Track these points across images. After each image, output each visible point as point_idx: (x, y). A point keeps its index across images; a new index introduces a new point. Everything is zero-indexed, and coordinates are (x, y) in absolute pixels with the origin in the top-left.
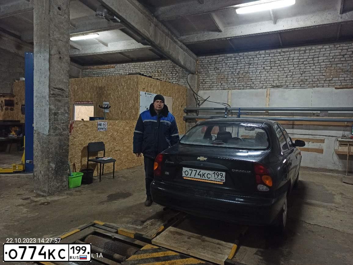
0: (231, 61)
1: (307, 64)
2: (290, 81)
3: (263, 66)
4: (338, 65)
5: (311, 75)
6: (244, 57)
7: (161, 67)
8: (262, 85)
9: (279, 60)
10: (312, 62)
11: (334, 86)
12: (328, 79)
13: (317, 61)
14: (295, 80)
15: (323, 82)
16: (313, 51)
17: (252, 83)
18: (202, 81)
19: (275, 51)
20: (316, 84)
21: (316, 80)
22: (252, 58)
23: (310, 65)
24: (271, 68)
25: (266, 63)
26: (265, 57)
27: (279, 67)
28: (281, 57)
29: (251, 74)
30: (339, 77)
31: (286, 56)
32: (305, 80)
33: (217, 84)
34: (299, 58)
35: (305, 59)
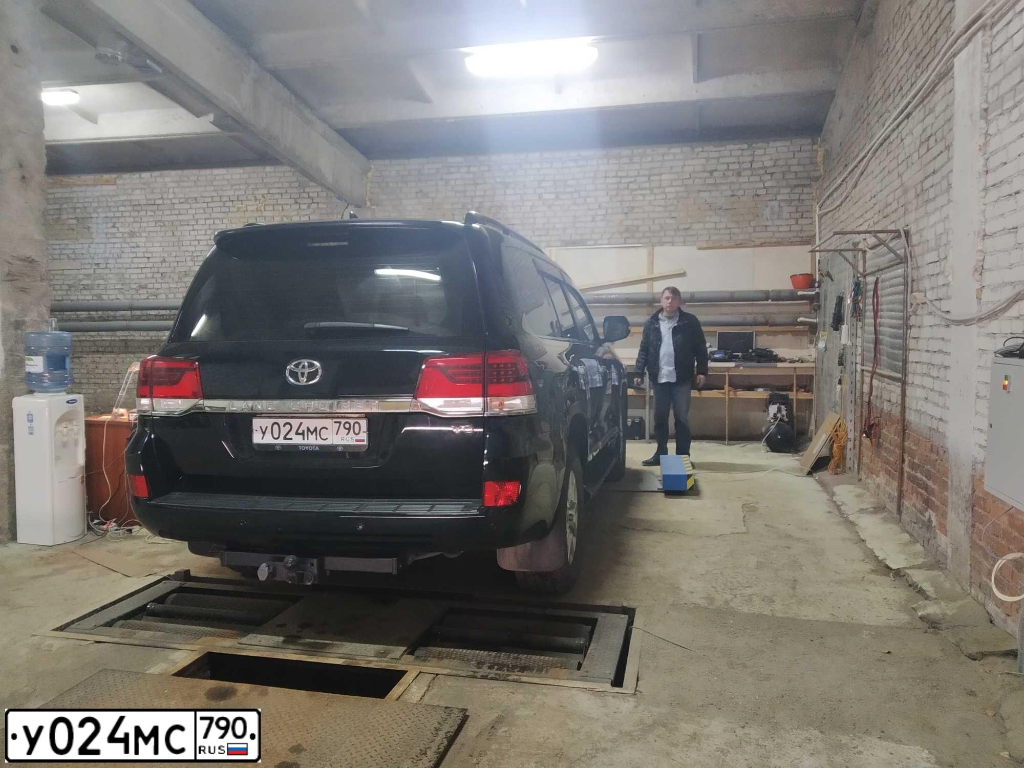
2: (602, 230)
4: (702, 194)
5: (645, 215)
7: (262, 186)
10: (647, 185)
11: (695, 242)
12: (682, 227)
13: (657, 184)
15: (672, 233)
16: (649, 159)
19: (565, 155)
20: (659, 239)
21: (658, 227)
22: (512, 170)
24: (557, 198)
26: (542, 168)
27: (576, 195)
28: (579, 170)
30: (705, 222)
31: (589, 168)
32: (634, 229)
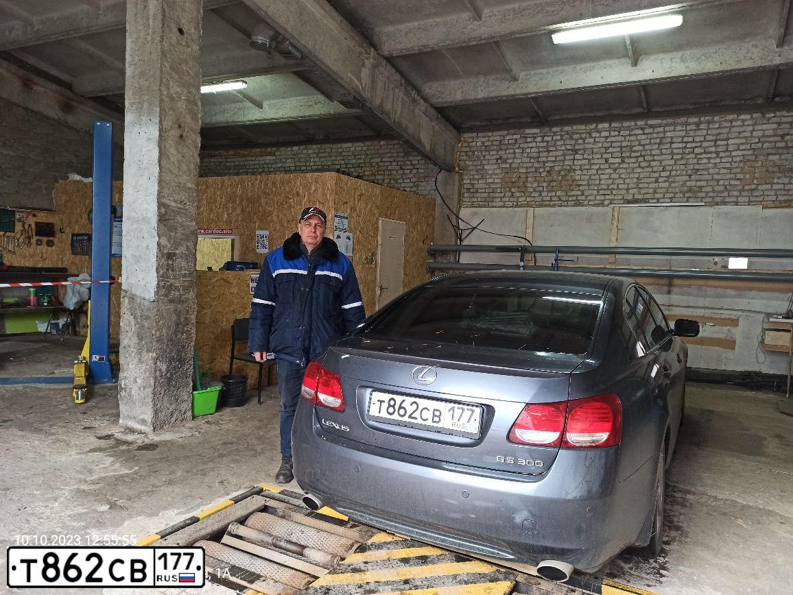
0: (534, 145)
1: (701, 154)
2: (665, 190)
3: (605, 156)
4: (771, 157)
5: (710, 177)
6: (562, 136)
7: (377, 156)
8: (602, 198)
9: (640, 145)
10: (713, 149)
11: (761, 202)
12: (747, 188)
13: (723, 148)
14: (675, 187)
15: (736, 193)
16: (717, 125)
17: (579, 193)
18: (469, 186)
19: (633, 123)
20: (722, 199)
21: (722, 188)
22: (582, 138)
23: (709, 156)
24: (623, 162)
25: (611, 150)
26: (610, 136)
27: (641, 159)
28: (645, 137)
29: (578, 172)
30: (772, 184)
31: (655, 135)
32: (697, 189)
33: (502, 195)
34: (686, 139)
35: (696, 142)
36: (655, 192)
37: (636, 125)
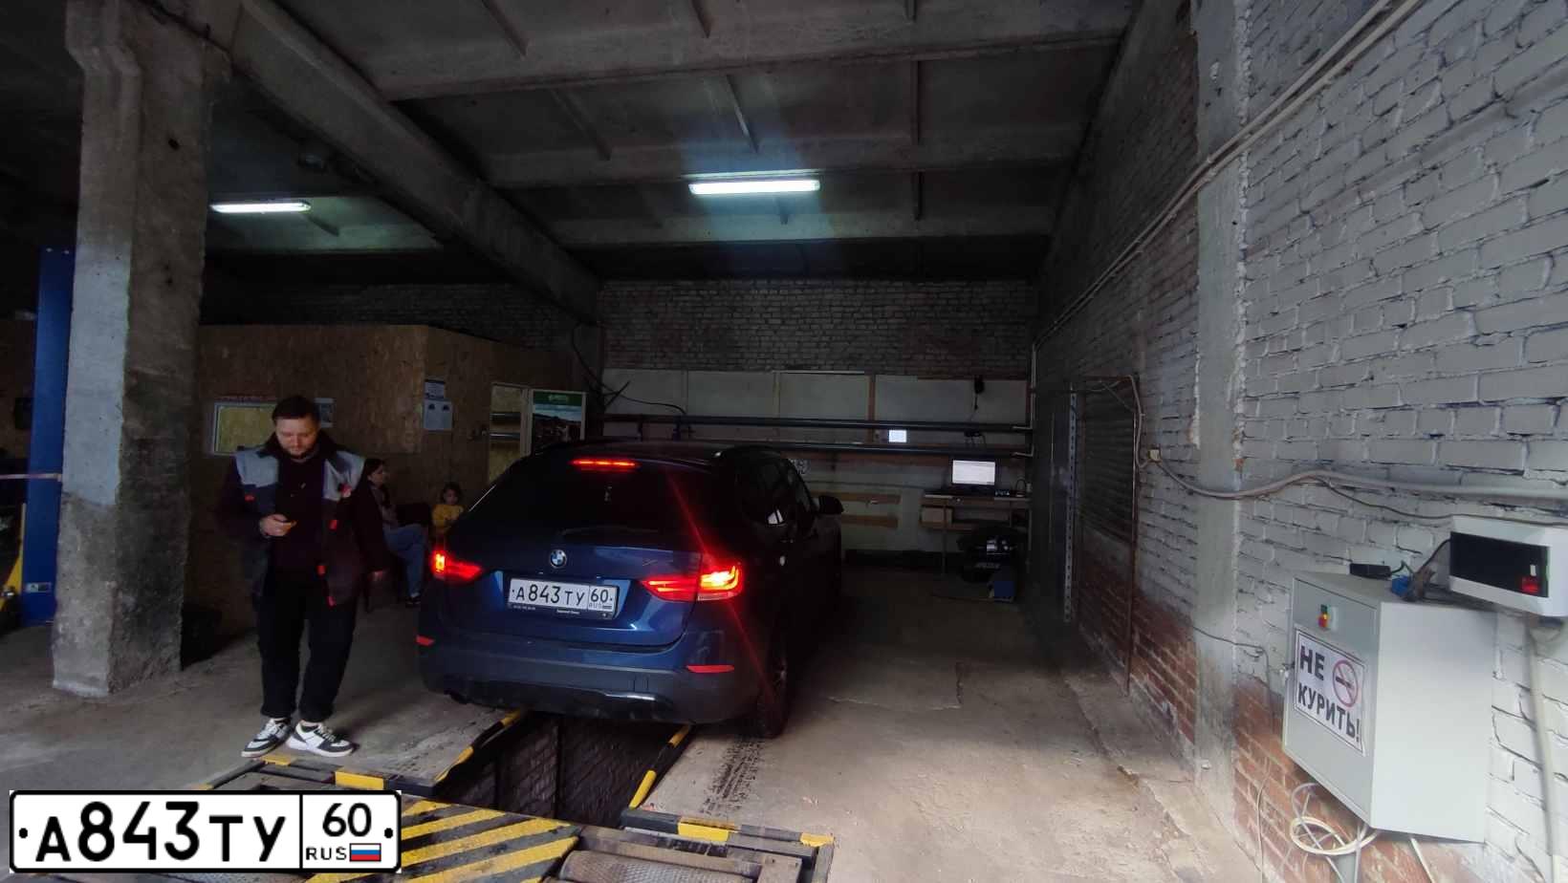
1: (859, 319)
3: (764, 316)
6: (718, 291)
8: (763, 362)
9: (799, 306)
11: (916, 372)
12: (903, 357)
14: (836, 353)
16: (873, 291)
17: (738, 355)
18: (613, 343)
19: (791, 283)
20: (881, 367)
23: (867, 322)
24: (783, 323)
25: (770, 310)
27: (801, 321)
29: (738, 333)
32: (857, 357)
33: (653, 355)
34: (844, 303)
35: (854, 307)
36: (817, 358)
37: (795, 284)
